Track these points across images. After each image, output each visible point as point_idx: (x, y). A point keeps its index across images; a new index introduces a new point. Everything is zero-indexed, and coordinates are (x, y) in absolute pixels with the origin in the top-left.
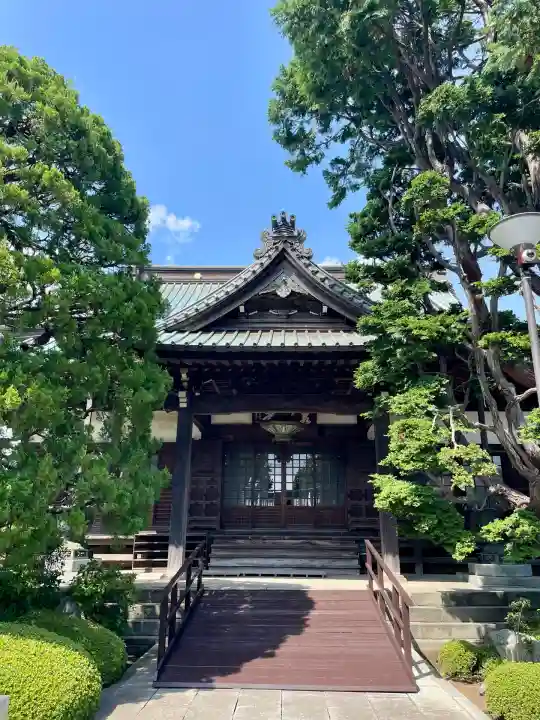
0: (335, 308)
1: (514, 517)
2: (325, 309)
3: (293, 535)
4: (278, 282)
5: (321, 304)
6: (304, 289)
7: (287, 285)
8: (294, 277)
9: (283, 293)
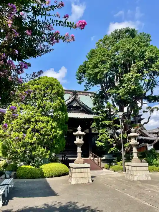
0: (83, 109)
1: (114, 147)
2: (82, 109)
3: (70, 151)
4: (74, 103)
5: (81, 108)
6: (78, 105)
7: (75, 104)
8: (77, 103)
9: (74, 105)
